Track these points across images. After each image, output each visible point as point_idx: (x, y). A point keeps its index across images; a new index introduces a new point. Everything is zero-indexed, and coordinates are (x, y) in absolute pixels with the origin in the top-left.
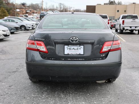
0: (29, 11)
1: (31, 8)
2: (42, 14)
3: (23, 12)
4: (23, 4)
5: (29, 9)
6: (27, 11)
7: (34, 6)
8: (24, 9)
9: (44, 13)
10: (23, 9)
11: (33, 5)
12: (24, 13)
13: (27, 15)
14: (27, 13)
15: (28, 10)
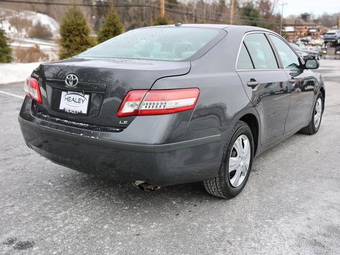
0: (315, 31)
1: (320, 23)
2: (329, 36)
3: (301, 32)
4: (305, 17)
5: (316, 26)
6: (311, 31)
7: (330, 19)
8: (304, 27)
9: (334, 34)
10: (302, 25)
11: (328, 17)
12: (303, 34)
13: (309, 38)
14: (309, 34)
15: (313, 29)
